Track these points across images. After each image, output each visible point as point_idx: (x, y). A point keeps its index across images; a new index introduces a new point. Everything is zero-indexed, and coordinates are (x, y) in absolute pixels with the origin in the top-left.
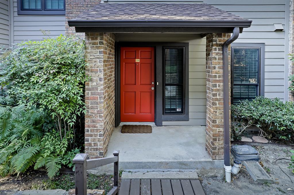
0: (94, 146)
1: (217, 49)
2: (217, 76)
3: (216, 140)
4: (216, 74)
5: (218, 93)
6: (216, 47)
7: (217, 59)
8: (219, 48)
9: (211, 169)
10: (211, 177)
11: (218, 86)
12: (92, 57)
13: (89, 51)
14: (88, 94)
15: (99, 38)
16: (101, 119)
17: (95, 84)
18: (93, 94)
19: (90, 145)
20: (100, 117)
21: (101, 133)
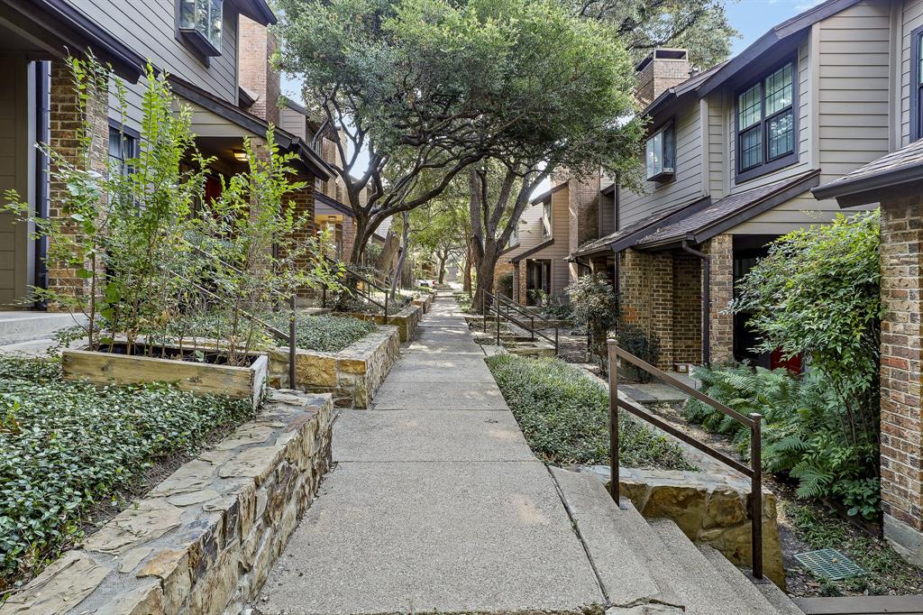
0: (900, 483)
12: (895, 261)
13: (887, 246)
14: (887, 350)
15: (909, 211)
16: (914, 421)
17: (900, 327)
18: (897, 352)
19: (891, 476)
20: (914, 414)
21: (914, 456)
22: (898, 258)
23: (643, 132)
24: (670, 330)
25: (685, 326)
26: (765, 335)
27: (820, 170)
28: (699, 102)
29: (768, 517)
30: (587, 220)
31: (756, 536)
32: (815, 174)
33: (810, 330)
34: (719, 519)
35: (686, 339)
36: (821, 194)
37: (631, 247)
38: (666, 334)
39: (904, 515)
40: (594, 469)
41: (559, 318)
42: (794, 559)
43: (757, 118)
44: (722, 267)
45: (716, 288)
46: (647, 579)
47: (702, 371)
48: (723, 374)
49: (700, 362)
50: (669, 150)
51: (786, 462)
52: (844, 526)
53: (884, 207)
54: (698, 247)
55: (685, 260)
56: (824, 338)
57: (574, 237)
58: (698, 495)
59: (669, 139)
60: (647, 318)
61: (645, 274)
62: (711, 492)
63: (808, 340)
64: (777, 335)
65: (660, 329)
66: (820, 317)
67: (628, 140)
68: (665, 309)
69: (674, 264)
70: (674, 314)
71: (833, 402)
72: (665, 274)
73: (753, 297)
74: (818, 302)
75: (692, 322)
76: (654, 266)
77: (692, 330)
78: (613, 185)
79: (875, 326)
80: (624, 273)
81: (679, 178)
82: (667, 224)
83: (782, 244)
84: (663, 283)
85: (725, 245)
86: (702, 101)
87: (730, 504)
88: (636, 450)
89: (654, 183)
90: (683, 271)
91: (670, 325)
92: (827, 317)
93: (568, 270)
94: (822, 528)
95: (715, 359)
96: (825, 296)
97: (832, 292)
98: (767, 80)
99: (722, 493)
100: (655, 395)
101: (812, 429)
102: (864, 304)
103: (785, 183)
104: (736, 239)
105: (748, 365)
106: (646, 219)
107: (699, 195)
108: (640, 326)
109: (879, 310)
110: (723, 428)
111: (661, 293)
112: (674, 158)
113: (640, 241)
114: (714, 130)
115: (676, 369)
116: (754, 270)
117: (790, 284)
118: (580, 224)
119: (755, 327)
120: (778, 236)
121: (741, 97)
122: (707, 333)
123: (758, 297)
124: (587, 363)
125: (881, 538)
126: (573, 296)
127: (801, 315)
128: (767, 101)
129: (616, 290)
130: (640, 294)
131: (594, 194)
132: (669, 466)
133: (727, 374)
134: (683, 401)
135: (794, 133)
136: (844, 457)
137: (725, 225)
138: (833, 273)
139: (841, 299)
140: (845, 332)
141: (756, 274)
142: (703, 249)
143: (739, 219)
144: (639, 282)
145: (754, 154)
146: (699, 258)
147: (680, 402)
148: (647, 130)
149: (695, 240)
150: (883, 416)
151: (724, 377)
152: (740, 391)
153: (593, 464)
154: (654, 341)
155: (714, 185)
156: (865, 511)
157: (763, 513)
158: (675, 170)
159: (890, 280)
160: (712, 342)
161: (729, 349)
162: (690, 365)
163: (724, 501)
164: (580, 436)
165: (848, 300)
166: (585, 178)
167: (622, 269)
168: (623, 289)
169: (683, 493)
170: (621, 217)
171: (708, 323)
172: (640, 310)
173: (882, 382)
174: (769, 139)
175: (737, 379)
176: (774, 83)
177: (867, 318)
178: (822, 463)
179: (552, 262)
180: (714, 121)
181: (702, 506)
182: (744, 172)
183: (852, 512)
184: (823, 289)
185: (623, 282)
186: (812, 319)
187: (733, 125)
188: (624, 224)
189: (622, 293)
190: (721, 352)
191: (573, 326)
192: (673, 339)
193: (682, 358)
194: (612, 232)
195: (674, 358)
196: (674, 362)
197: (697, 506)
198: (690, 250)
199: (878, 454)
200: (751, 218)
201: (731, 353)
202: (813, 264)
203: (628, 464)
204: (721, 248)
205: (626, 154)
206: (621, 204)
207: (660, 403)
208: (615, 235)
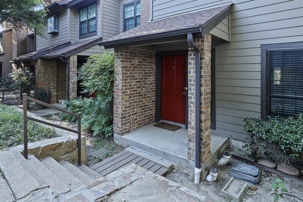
0: (117, 124)
1: (192, 54)
2: (192, 80)
3: (191, 142)
4: (191, 79)
5: (193, 96)
6: (191, 53)
7: (192, 64)
8: (193, 54)
9: (187, 167)
10: (184, 174)
11: (192, 89)
12: (117, 64)
13: (115, 60)
14: (115, 89)
15: (120, 51)
16: (120, 107)
17: (118, 82)
18: (117, 89)
19: (115, 123)
20: (120, 105)
21: (120, 116)
22: (118, 64)
23: (45, 15)
24: (56, 88)
25: (61, 87)
26: (85, 87)
27: (102, 38)
28: (67, 9)
29: (83, 145)
30: (22, 46)
31: (79, 152)
32: (101, 39)
33: (97, 85)
34: (68, 151)
35: (61, 91)
36: (100, 45)
37: (40, 58)
38: (54, 90)
39: (118, 133)
40: (16, 147)
41: (7, 87)
42: (92, 155)
43: (86, 19)
44: (74, 66)
45: (72, 73)
46: (35, 182)
47: (66, 101)
48: (73, 101)
49: (66, 99)
50: (57, 23)
51: (91, 126)
52: (105, 140)
53: (115, 50)
54: (66, 59)
55: (61, 63)
56: (100, 87)
57: (15, 53)
58: (60, 144)
59: (57, 20)
60: (47, 85)
61: (46, 68)
62: (65, 142)
63: (96, 88)
64: (88, 87)
65: (52, 88)
66: (99, 81)
67: (38, 17)
68: (54, 81)
69: (57, 65)
70: (57, 82)
71: (103, 106)
72: (54, 68)
73: (82, 75)
74: (99, 76)
75: (63, 85)
76: (50, 65)
77: (64, 88)
78: (34, 34)
79: (113, 82)
80: (37, 68)
81: (60, 34)
82: (55, 50)
83: (90, 59)
84: (53, 71)
85: (75, 59)
86: (68, 9)
87: (71, 144)
88: (37, 135)
89: (50, 35)
90: (61, 67)
91: (56, 87)
92: (101, 81)
93: (12, 66)
94: (99, 143)
95: (71, 97)
96: (101, 74)
97: (103, 73)
98: (89, 8)
99: (69, 141)
100: (49, 113)
101: (98, 114)
102: (110, 77)
103: (93, 40)
104: (78, 57)
105: (81, 98)
106: (47, 48)
107: (67, 41)
108: (44, 88)
109: (113, 78)
110: (73, 120)
111: (52, 75)
112: (58, 27)
113: (44, 56)
114: (72, 20)
115: (58, 102)
116: (82, 67)
117: (92, 71)
118: (18, 48)
119: (82, 85)
120: (89, 56)
121: (81, 11)
122: (68, 88)
123: (83, 75)
124: (20, 105)
125: (113, 141)
126: (14, 77)
127: (95, 81)
128: (89, 14)
129: (34, 74)
130: (43, 76)
131: (25, 36)
132: (51, 137)
133: (74, 101)
134: (60, 113)
135: (96, 25)
136: (105, 121)
137: (74, 52)
138: (103, 68)
139: (105, 75)
140: (106, 85)
141: (83, 68)
142: (67, 60)
143: (79, 50)
144: (43, 71)
145: (85, 30)
146: (66, 63)
147: (58, 114)
148: (47, 14)
149: (64, 56)
150: (114, 107)
151: (73, 103)
152: (78, 106)
153: (16, 145)
154: (49, 93)
155: (72, 38)
156: (110, 135)
157: (81, 144)
158: (58, 31)
159: (116, 70)
160: (70, 91)
161: (76, 93)
162: (62, 100)
163: (69, 144)
164: (10, 135)
165: (106, 76)
166: (18, 28)
167: (36, 66)
168: (37, 74)
169: (55, 145)
170: (37, 46)
171: (69, 85)
172: (44, 82)
173: (114, 98)
174: (89, 26)
175: (77, 103)
176: (91, 9)
177: (111, 80)
178: (100, 124)
179: (3, 63)
180: (73, 17)
181: (61, 148)
182: (82, 35)
183: (107, 136)
184: (101, 73)
185: (37, 72)
186: (97, 82)
187: (79, 19)
188: (38, 49)
189: (36, 76)
190: (73, 94)
191: (14, 90)
192: (57, 91)
193: (60, 98)
194: (33, 52)
195: (57, 98)
196: (57, 100)
197: (60, 148)
198: (63, 60)
199: (113, 118)
200: (83, 50)
201: (76, 94)
202: (98, 65)
203: (32, 141)
204: (73, 60)
205: (38, 22)
206: (37, 41)
207: (51, 115)
208: (34, 53)
